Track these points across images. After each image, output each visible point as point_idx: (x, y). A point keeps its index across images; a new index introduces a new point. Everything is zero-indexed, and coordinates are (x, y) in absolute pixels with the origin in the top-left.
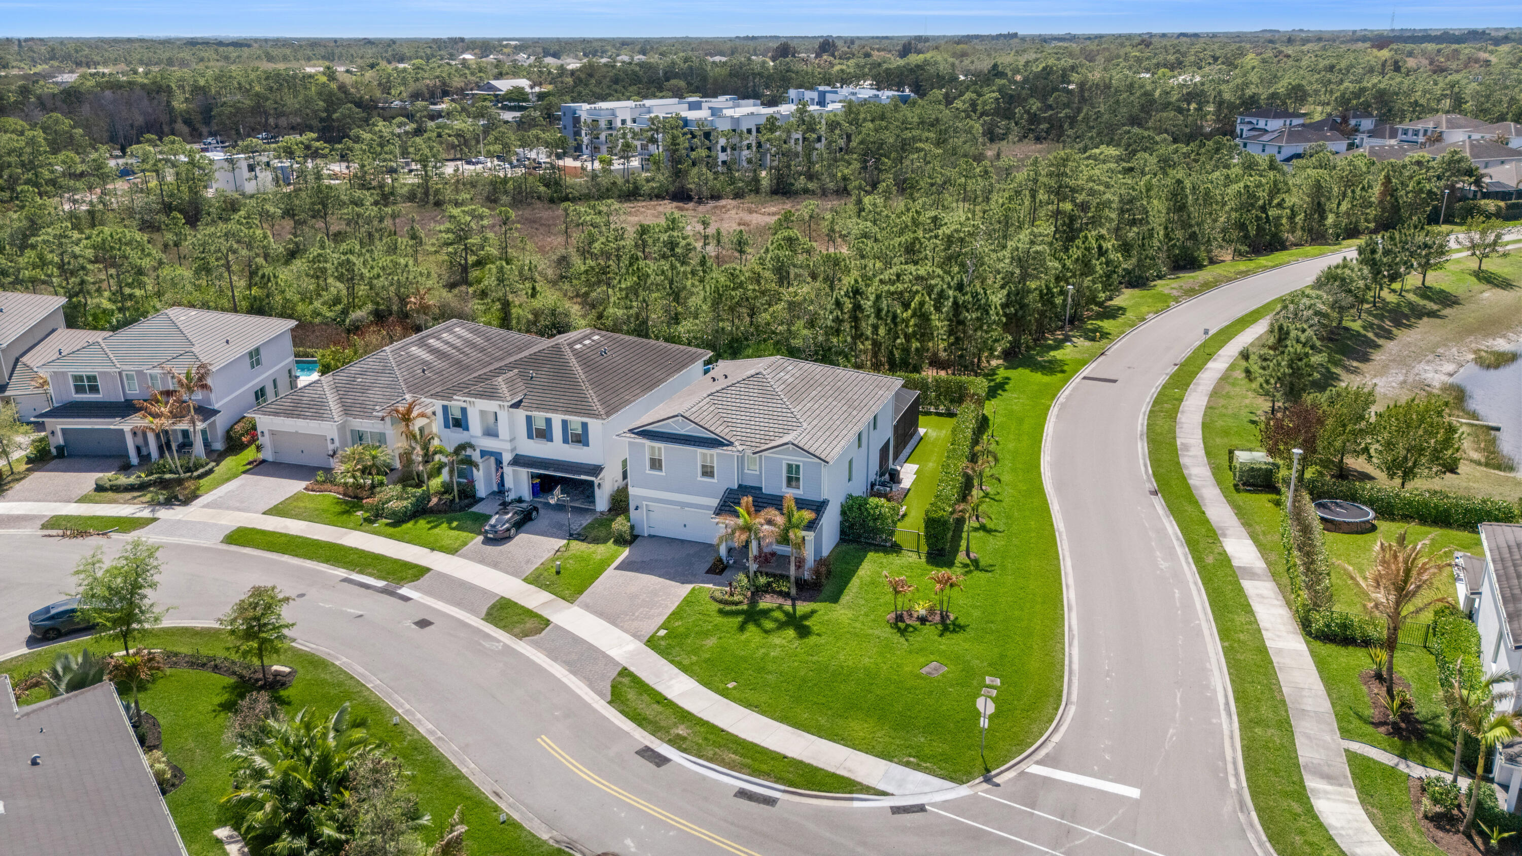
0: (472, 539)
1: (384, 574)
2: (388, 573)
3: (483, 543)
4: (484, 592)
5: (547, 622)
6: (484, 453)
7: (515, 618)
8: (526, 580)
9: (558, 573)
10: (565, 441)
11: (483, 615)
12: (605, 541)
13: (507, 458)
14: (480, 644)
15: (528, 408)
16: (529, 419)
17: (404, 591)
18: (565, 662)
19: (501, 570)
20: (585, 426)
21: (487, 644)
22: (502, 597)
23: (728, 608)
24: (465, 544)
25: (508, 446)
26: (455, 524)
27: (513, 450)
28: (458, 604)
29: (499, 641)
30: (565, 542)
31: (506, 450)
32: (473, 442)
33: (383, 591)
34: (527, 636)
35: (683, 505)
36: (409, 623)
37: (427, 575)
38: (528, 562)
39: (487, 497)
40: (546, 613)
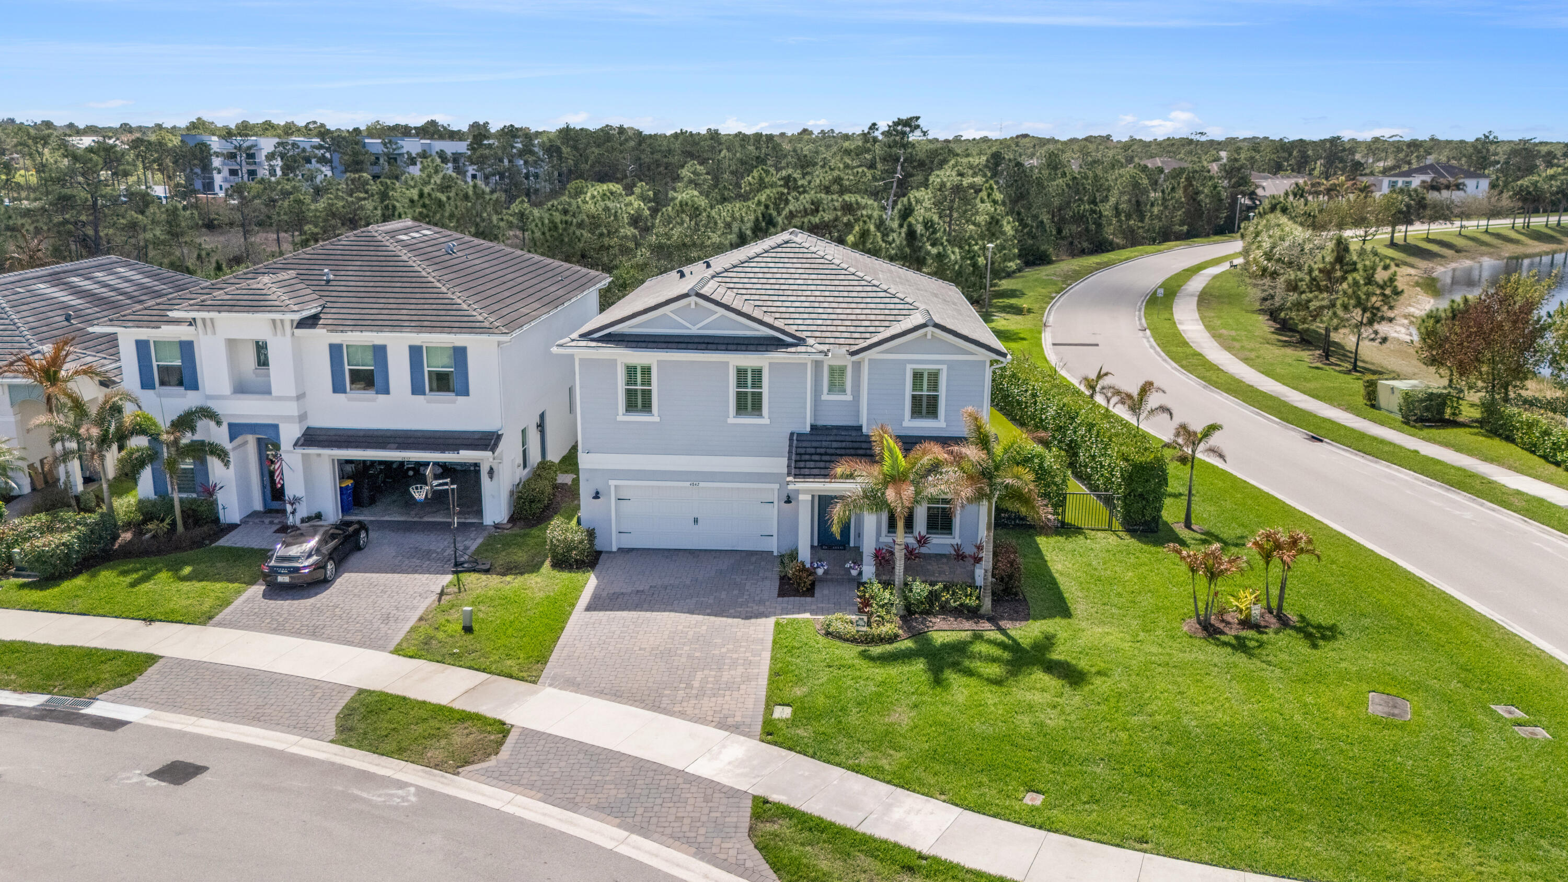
0: (239, 593)
1: (37, 678)
2: (49, 677)
3: (265, 596)
4: (314, 686)
5: (503, 729)
6: (236, 430)
7: (420, 729)
8: (398, 651)
9: (468, 629)
10: (417, 389)
11: (332, 731)
12: (534, 567)
13: (289, 434)
14: (356, 799)
15: (334, 328)
16: (335, 350)
17: (101, 708)
18: (597, 808)
19: (329, 639)
20: (460, 354)
21: (375, 796)
22: (361, 691)
23: (877, 650)
24: (226, 603)
25: (292, 409)
26: (187, 570)
27: (303, 417)
28: (257, 719)
29: (402, 785)
30: (448, 578)
31: (288, 419)
32: (214, 405)
33: (43, 714)
34: (467, 763)
35: (695, 478)
36: (136, 776)
37: (150, 670)
38: (386, 619)
39: (244, 521)
40: (488, 709)
